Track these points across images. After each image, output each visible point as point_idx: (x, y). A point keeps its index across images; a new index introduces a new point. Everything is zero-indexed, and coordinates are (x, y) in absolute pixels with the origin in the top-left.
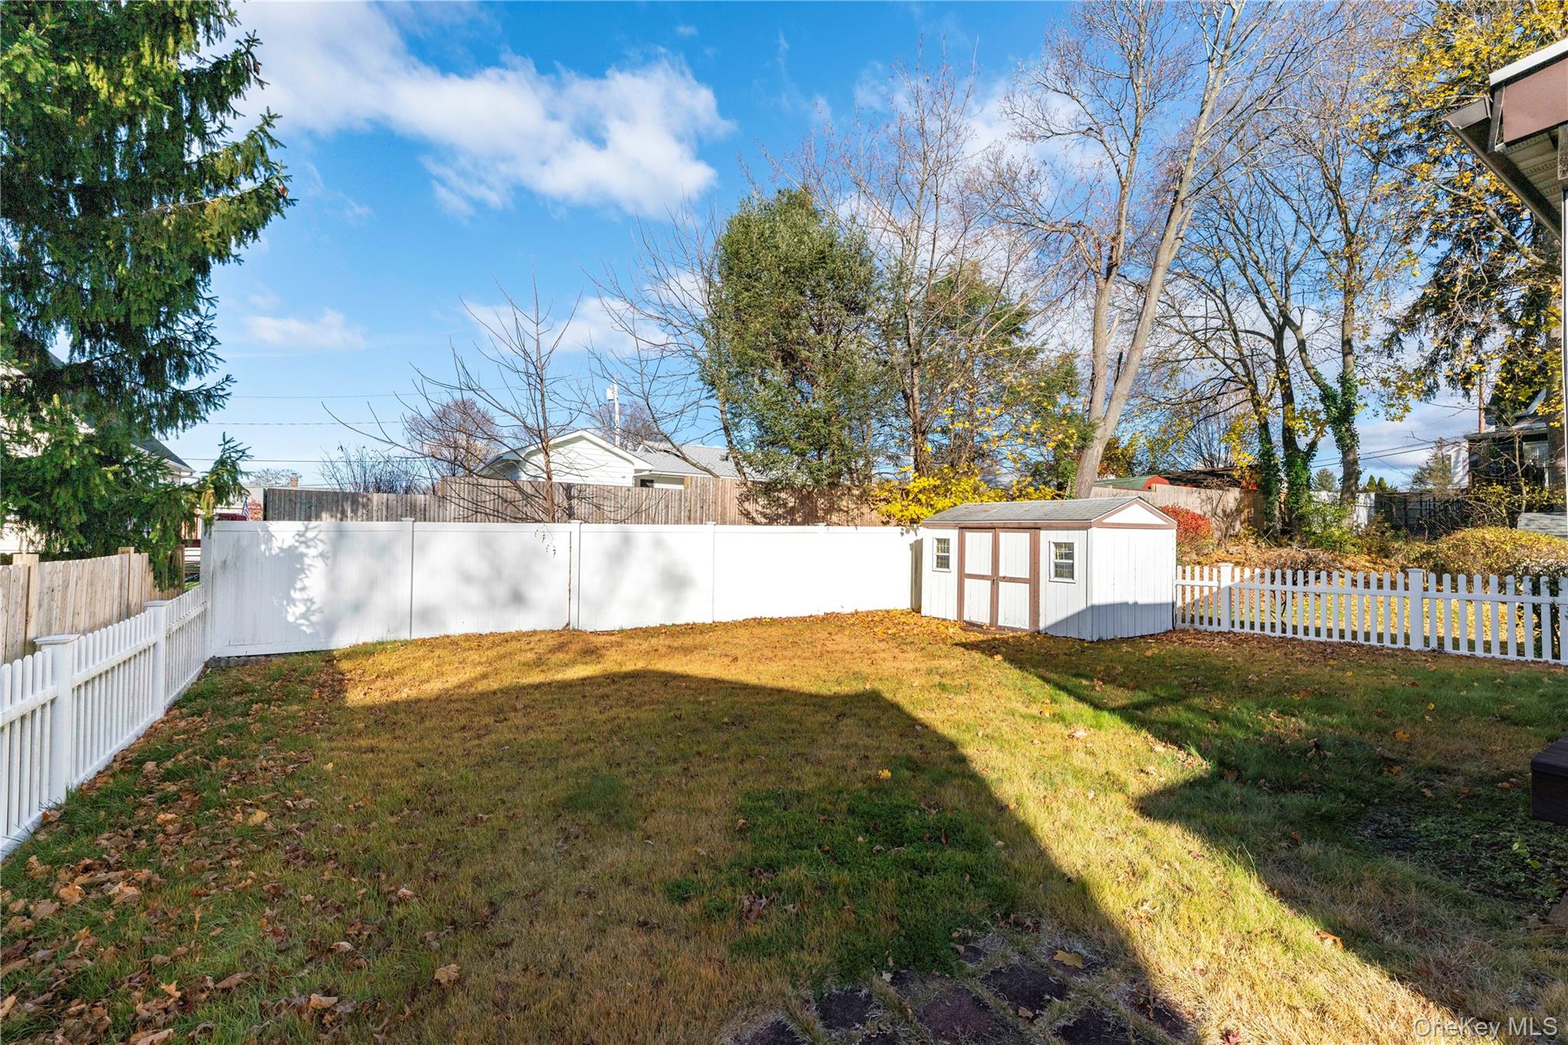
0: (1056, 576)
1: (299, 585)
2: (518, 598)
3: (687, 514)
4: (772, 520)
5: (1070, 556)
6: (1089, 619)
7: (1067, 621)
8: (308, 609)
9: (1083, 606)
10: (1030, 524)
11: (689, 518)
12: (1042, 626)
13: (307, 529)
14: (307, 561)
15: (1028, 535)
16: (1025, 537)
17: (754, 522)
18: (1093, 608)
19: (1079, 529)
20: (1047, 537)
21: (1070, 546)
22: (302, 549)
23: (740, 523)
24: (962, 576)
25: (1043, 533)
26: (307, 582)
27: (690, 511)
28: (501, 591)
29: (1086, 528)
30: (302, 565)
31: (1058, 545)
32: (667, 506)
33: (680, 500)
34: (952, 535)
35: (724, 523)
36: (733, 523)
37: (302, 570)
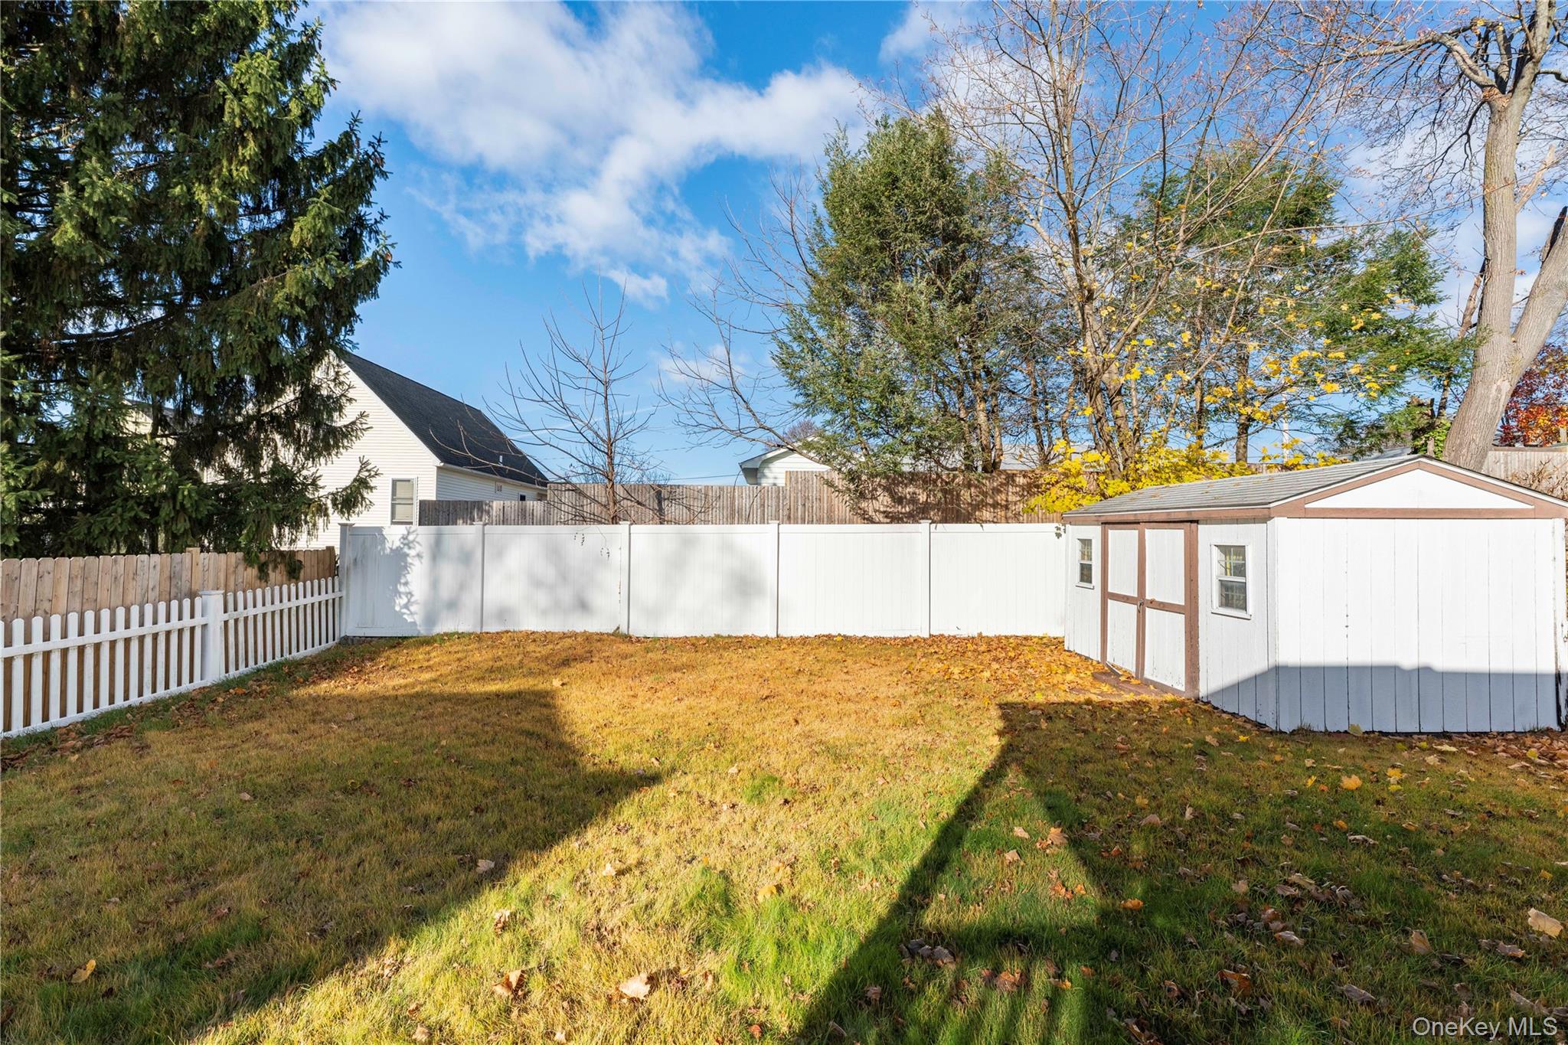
0: (1221, 605)
1: (403, 581)
2: (583, 606)
3: (786, 512)
4: (894, 518)
5: (1240, 570)
6: (1271, 686)
7: (1237, 687)
8: (409, 601)
9: (1259, 665)
10: (1181, 514)
11: (789, 518)
12: (1204, 689)
13: (409, 533)
14: (409, 560)
15: (1182, 532)
16: (1178, 535)
17: (871, 521)
18: (1278, 670)
19: (1254, 520)
20: (1210, 536)
21: (1240, 550)
22: (406, 550)
23: (851, 522)
24: (1106, 596)
25: (1202, 529)
26: (409, 577)
27: (789, 509)
28: (566, 595)
29: (1265, 519)
30: (406, 563)
31: (1225, 549)
32: (763, 505)
33: (778, 497)
34: (1094, 532)
35: (831, 521)
36: (843, 521)
37: (405, 567)
